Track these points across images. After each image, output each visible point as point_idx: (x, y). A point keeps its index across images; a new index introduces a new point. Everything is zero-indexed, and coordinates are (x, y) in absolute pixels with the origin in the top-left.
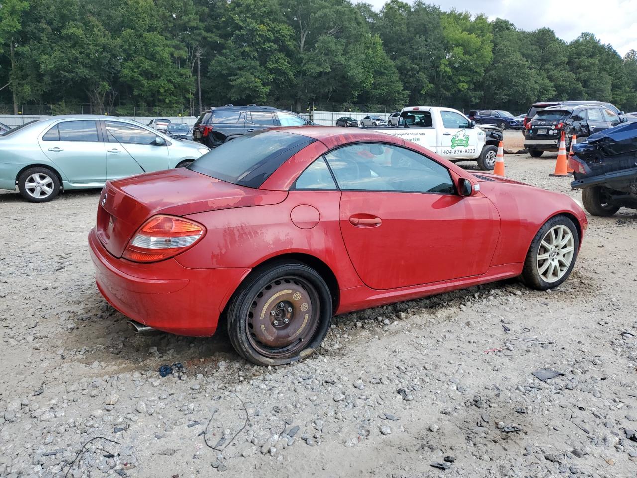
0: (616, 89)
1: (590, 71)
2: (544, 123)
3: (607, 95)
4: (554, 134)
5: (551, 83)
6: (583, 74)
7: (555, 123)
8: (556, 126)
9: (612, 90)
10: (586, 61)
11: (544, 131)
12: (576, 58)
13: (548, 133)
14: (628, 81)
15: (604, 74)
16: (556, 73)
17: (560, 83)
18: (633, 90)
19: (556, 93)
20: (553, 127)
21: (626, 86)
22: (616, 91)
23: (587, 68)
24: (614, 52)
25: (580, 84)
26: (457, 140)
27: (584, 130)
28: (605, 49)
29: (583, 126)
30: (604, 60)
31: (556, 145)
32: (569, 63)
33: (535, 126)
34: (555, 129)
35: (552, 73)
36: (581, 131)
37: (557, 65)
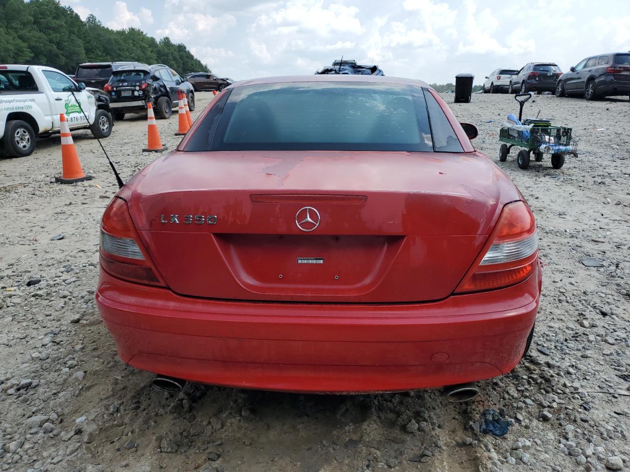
0: (90, 53)
1: (60, 33)
2: (126, 84)
3: (84, 58)
4: (139, 94)
5: (24, 44)
6: (55, 36)
7: (138, 84)
8: (140, 86)
9: (86, 53)
10: (54, 23)
11: (128, 92)
12: (41, 18)
13: (133, 93)
14: (98, 45)
15: (73, 37)
16: (24, 32)
17: (34, 44)
18: (104, 54)
19: (32, 55)
20: (137, 88)
21: (98, 50)
22: (90, 54)
23: (56, 30)
24: (77, 15)
25: (54, 46)
26: (70, 105)
27: (162, 89)
28: (67, 11)
29: (161, 86)
30: (69, 22)
31: (144, 106)
32: (35, 23)
33: (116, 87)
34: (140, 90)
35: (21, 32)
36: (160, 90)
37: (24, 24)
